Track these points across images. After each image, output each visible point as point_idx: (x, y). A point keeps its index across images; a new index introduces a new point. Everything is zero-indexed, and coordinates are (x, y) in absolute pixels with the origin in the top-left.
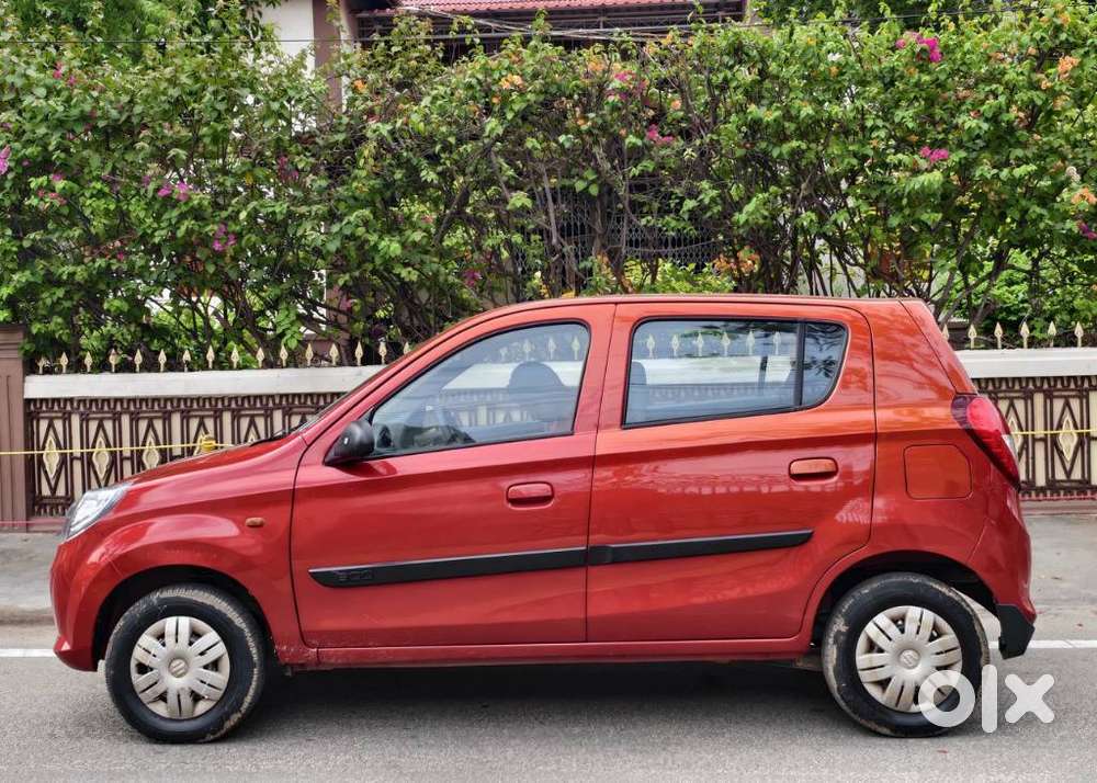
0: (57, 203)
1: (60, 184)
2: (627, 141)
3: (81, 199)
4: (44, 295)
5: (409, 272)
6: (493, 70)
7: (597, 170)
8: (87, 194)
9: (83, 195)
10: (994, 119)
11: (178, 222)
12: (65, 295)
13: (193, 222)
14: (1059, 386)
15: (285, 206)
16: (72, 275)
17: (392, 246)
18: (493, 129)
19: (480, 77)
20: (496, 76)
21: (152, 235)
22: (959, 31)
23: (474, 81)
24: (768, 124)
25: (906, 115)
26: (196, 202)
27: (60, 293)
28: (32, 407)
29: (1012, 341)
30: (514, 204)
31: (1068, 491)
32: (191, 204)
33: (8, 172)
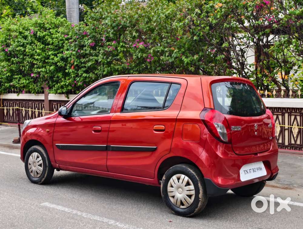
11: (138, 53)
31: (296, 148)
33: (105, 41)
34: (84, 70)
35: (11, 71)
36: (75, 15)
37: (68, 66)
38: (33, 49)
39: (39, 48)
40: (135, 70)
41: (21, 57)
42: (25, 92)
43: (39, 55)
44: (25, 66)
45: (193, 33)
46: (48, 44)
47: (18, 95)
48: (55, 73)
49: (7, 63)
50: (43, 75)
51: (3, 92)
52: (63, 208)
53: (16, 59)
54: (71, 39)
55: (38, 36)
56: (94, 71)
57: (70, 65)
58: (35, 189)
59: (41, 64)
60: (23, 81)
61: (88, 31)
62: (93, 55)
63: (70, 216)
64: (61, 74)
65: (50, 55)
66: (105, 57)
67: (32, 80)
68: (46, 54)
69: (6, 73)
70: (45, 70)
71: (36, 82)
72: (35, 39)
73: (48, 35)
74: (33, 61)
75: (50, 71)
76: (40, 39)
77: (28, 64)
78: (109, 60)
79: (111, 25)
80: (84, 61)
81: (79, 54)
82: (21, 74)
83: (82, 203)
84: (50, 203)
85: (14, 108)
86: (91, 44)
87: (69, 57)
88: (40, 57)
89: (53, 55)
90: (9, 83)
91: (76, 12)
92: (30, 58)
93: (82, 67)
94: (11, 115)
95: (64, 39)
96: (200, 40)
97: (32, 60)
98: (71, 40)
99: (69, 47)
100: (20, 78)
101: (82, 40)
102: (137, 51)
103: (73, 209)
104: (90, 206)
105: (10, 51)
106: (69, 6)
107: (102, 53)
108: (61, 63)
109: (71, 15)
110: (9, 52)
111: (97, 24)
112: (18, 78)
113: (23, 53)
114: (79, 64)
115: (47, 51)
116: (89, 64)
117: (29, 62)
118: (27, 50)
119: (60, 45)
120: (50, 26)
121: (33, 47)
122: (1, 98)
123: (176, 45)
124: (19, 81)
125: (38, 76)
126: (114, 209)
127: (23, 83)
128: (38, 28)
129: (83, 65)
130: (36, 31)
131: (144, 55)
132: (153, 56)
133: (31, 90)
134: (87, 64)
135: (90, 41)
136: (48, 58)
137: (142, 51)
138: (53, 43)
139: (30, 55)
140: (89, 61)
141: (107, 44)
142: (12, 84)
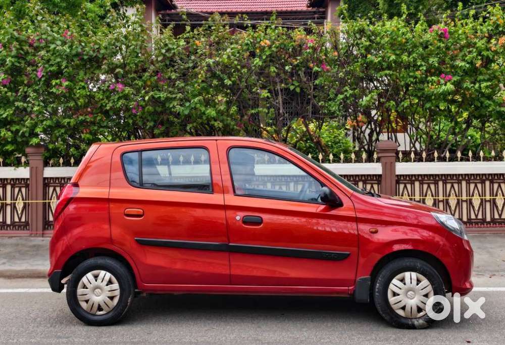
0: (64, 91)
1: (66, 83)
2: (314, 69)
3: (75, 90)
4: (56, 132)
5: (218, 124)
6: (256, 38)
7: (300, 81)
8: (78, 88)
9: (75, 88)
10: (471, 63)
11: (117, 101)
12: (65, 132)
13: (124, 101)
14: (496, 178)
15: (165, 94)
16: (69, 123)
17: (211, 112)
18: (257, 63)
19: (252, 41)
20: (259, 40)
21: (106, 106)
22: (455, 26)
23: (249, 42)
24: (375, 63)
25: (434, 60)
26: (127, 92)
27: (63, 131)
28: (46, 181)
29: (476, 158)
30: (264, 96)
32: (124, 93)
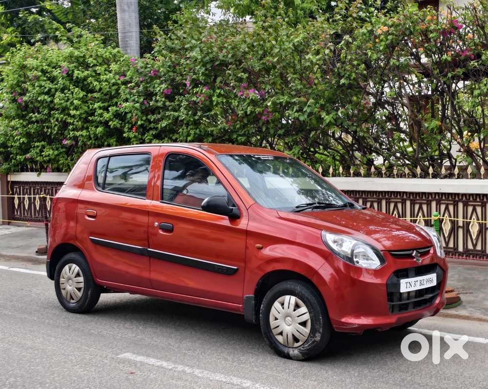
0: (203, 99)
11: (247, 107)
33: (190, 86)
34: (154, 134)
35: (28, 135)
36: (133, 44)
37: (127, 127)
38: (66, 98)
39: (78, 97)
40: (241, 134)
41: (46, 111)
42: (51, 170)
43: (76, 108)
44: (51, 128)
45: (339, 74)
46: (92, 91)
47: (39, 175)
48: (105, 138)
49: (21, 121)
50: (83, 141)
51: (12, 169)
52: (158, 362)
53: (36, 114)
54: (131, 82)
55: (74, 78)
56: (171, 136)
57: (130, 126)
58: (100, 331)
59: (80, 123)
60: (49, 152)
61: (162, 69)
62: (170, 108)
63: (173, 375)
64: (115, 140)
65: (95, 109)
66: (190, 113)
67: (64, 150)
68: (88, 107)
69: (19, 138)
70: (88, 134)
71: (69, 153)
72: (70, 83)
73: (92, 76)
74: (66, 119)
75: (95, 135)
76: (78, 83)
77: (57, 123)
78: (197, 118)
79: (202, 60)
80: (154, 119)
81: (146, 107)
82: (44, 140)
83: (186, 352)
84: (134, 353)
85: (32, 196)
86: (166, 90)
87: (128, 113)
88: (78, 113)
89: (100, 108)
90: (24, 155)
91: (135, 39)
92: (61, 113)
93: (151, 129)
94: (27, 207)
95: (119, 82)
96: (350, 86)
97: (65, 117)
98: (130, 84)
99: (128, 96)
100: (43, 147)
101: (149, 85)
102: (246, 103)
103: (175, 362)
104: (201, 357)
105: (26, 102)
106: (123, 28)
107: (184, 107)
108: (115, 123)
109: (126, 44)
110: (23, 104)
111: (177, 59)
112: (40, 147)
113: (49, 105)
114: (146, 124)
115: (91, 102)
116: (164, 124)
117: (60, 120)
118: (56, 101)
119: (113, 93)
120: (95, 62)
121: (67, 95)
122: (9, 180)
123: (310, 94)
124: (41, 151)
125: (74, 143)
126: (244, 361)
127: (49, 154)
128: (74, 64)
129: (152, 125)
130: (71, 69)
131: (258, 110)
132: (272, 112)
133: (61, 166)
134: (160, 125)
135: (164, 86)
136: (93, 114)
137: (253, 102)
138: (100, 89)
139: (60, 109)
140: (162, 119)
141: (194, 92)
142: (28, 155)
